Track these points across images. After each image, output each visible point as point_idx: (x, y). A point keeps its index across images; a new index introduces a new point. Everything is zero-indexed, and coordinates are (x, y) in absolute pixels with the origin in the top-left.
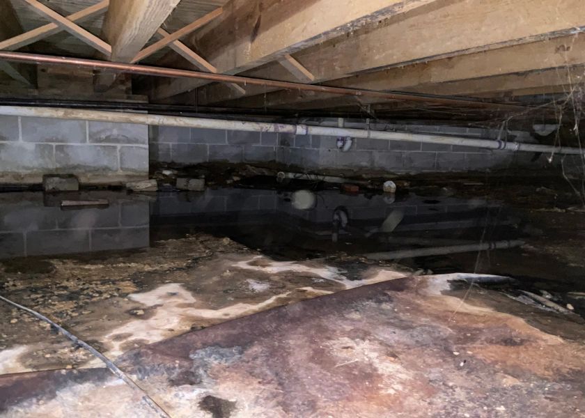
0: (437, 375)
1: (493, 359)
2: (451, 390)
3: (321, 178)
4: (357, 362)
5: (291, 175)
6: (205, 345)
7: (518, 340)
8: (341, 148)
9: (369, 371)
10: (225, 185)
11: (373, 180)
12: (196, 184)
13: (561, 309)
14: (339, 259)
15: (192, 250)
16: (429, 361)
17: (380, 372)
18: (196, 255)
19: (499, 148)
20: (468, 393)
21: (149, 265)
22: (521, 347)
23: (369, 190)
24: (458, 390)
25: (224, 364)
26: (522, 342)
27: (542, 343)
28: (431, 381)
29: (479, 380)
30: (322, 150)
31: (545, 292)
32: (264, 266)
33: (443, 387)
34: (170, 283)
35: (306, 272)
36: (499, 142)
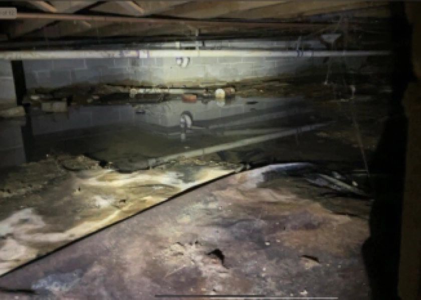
0: (252, 267)
1: (297, 244)
2: (264, 281)
3: (166, 91)
4: (184, 268)
5: (141, 91)
6: (47, 274)
7: (316, 223)
8: (180, 65)
9: (194, 276)
10: (86, 104)
11: (207, 89)
12: (60, 106)
13: (349, 187)
14: (177, 164)
15: (49, 172)
16: (246, 254)
17: (204, 275)
18: (51, 176)
19: (298, 56)
20: (277, 282)
21: (9, 191)
22: (319, 231)
23: (204, 97)
24: (269, 280)
25: (65, 289)
26: (319, 224)
27: (335, 224)
28: (247, 275)
29: (286, 267)
30: (166, 67)
31: (336, 174)
32: (111, 180)
33: (257, 280)
34: (24, 208)
35: (148, 181)
36: (297, 51)
